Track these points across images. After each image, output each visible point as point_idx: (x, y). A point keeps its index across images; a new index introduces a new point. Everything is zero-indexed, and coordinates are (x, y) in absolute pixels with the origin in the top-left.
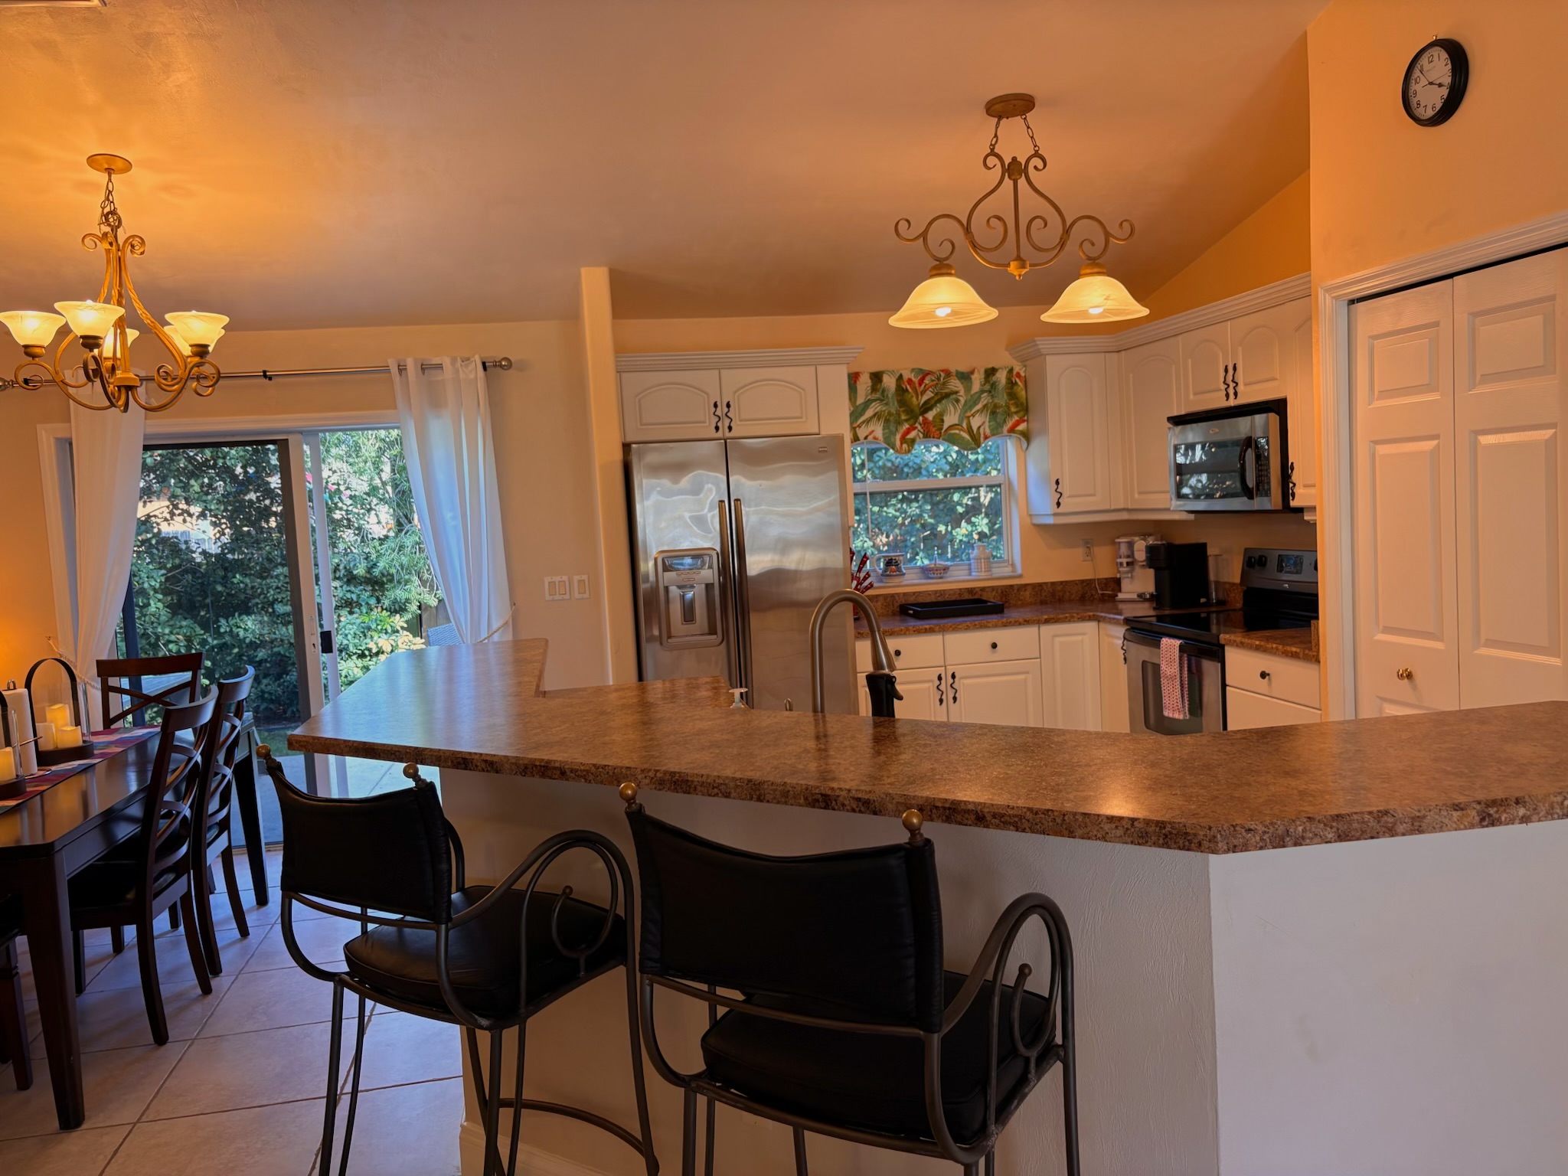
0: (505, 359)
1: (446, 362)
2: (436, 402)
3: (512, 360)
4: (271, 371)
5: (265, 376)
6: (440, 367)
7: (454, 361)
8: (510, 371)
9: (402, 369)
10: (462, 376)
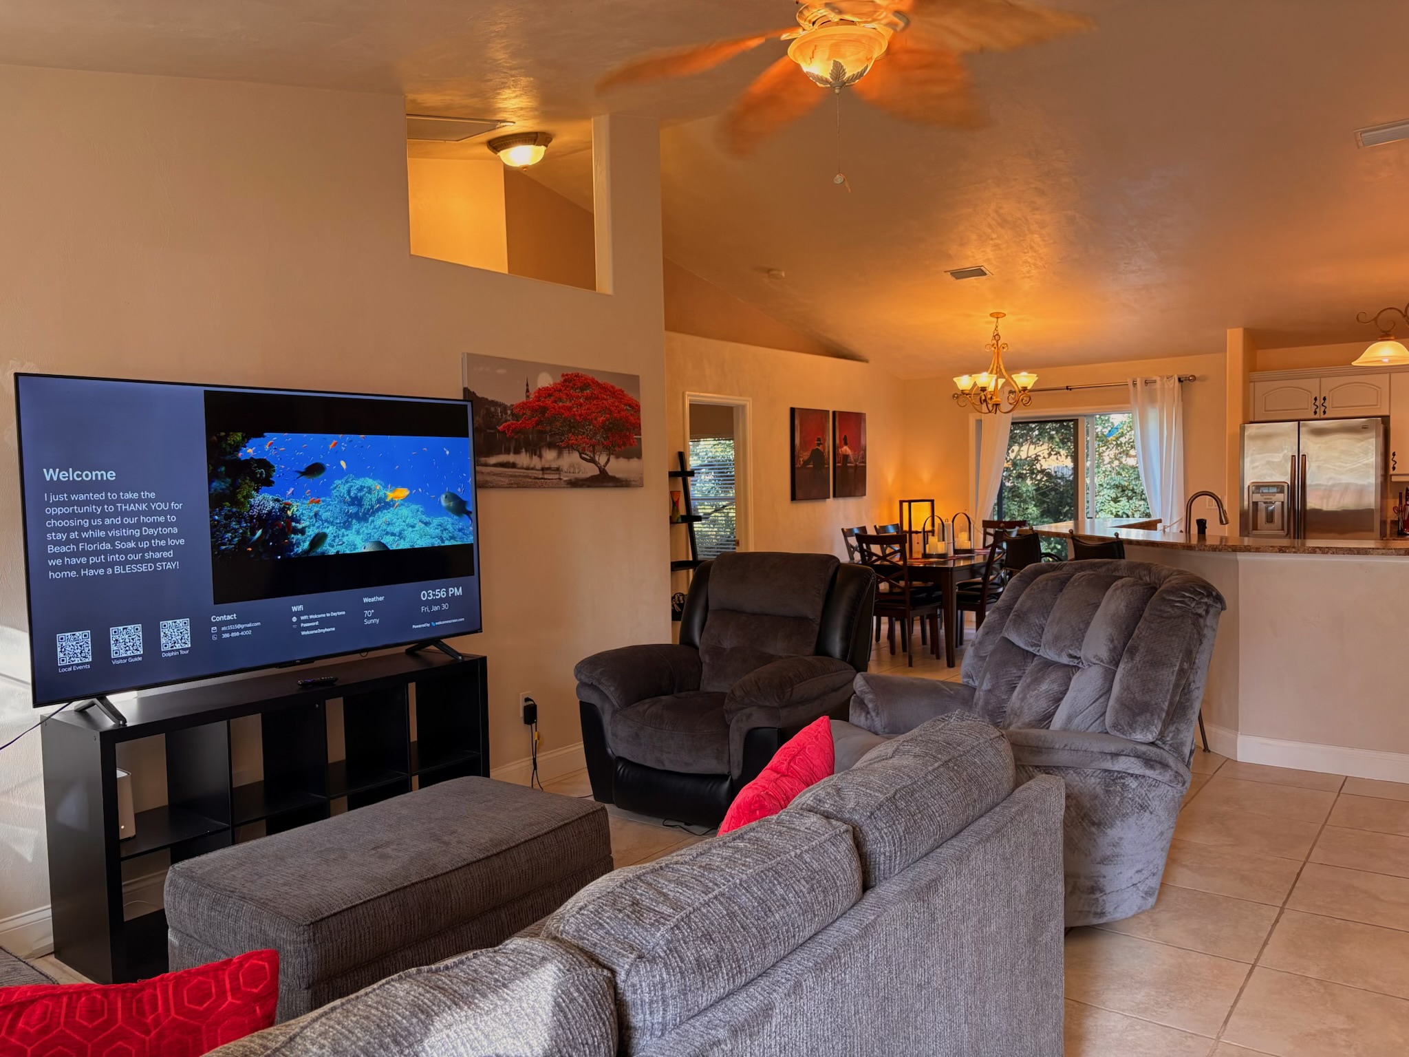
0: (1192, 376)
1: (1158, 379)
2: (1152, 400)
3: (1196, 376)
4: (1070, 384)
5: (1067, 389)
6: (1155, 382)
7: (1162, 378)
8: (1196, 382)
9: (1134, 384)
10: (1166, 386)
